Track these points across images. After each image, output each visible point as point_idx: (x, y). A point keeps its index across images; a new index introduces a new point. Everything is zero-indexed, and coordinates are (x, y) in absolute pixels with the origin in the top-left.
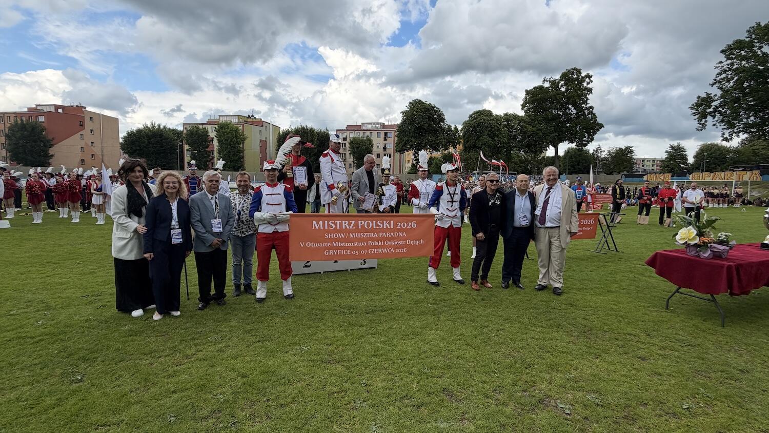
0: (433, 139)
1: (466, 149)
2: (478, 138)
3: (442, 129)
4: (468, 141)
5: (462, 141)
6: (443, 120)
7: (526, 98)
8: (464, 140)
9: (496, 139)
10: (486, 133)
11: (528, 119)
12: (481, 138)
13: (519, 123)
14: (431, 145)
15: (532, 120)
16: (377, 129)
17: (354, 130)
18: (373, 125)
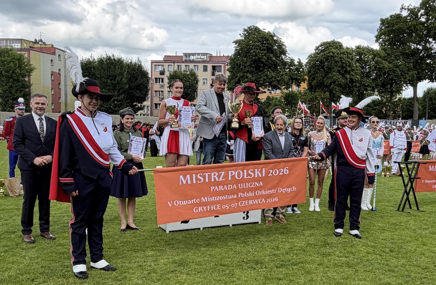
0: (273, 74)
1: (311, 88)
2: (326, 75)
3: (284, 64)
4: (314, 79)
5: (307, 78)
6: (284, 52)
7: (381, 29)
8: (309, 77)
9: (348, 76)
10: (336, 69)
11: (383, 54)
12: (330, 75)
13: (373, 59)
14: (271, 82)
15: (389, 54)
16: (204, 62)
17: (174, 61)
18: (198, 55)
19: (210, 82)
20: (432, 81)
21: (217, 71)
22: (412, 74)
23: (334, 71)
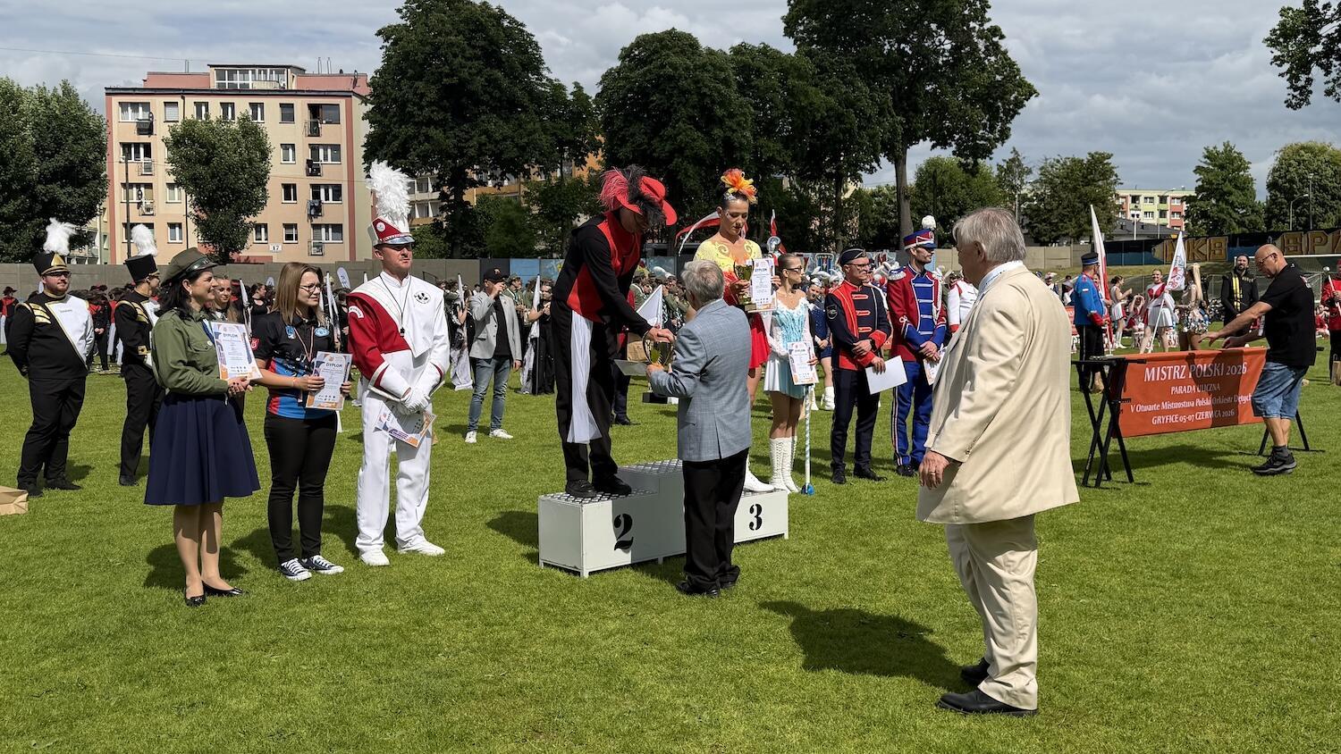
2: (656, 131)
4: (623, 141)
5: (603, 140)
6: (534, 65)
8: (610, 138)
10: (684, 113)
13: (783, 81)
15: (823, 70)
16: (283, 92)
17: (184, 90)
18: (260, 73)
19: (303, 154)
20: (942, 142)
21: (324, 122)
22: (892, 125)
23: (679, 120)
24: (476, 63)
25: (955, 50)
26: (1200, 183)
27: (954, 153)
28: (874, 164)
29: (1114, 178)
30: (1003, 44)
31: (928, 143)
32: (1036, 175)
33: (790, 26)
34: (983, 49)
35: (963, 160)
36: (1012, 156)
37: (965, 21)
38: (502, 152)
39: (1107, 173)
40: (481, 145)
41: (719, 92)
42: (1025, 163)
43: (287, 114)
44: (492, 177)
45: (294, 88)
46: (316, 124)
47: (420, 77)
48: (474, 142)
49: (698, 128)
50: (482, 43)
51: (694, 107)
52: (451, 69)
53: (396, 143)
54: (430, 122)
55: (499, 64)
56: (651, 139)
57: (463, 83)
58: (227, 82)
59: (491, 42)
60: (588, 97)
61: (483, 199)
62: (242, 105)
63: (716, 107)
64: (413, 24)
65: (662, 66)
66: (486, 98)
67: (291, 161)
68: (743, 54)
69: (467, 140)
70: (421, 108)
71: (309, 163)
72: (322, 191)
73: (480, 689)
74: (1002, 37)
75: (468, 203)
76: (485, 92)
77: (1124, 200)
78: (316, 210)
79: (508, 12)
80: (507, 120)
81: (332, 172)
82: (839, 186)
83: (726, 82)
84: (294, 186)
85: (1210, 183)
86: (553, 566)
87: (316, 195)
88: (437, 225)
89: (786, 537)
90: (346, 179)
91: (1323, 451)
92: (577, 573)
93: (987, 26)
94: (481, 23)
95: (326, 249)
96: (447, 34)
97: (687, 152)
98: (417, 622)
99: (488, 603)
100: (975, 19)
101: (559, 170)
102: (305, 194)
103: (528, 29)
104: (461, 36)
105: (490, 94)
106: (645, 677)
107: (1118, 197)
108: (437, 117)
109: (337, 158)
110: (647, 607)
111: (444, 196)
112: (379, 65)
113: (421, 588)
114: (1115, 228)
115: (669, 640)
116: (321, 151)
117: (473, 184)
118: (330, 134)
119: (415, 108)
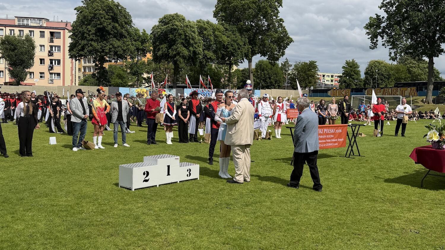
0: (119, 44)
1: (157, 59)
4: (159, 50)
5: (152, 49)
6: (129, 22)
7: (218, 4)
10: (180, 41)
16: (40, 27)
17: (6, 25)
18: (33, 20)
19: (47, 49)
20: (264, 54)
21: (55, 38)
22: (248, 48)
23: (178, 44)
24: (109, 21)
25: (268, 25)
26: (344, 72)
27: (267, 59)
28: (242, 61)
29: (317, 69)
30: (284, 24)
31: (259, 55)
32: (293, 67)
33: (216, 15)
34: (277, 26)
35: (270, 61)
36: (286, 60)
37: (271, 16)
38: (117, 52)
39: (315, 67)
40: (110, 48)
41: (192, 35)
42: (290, 63)
43: (42, 35)
44: (114, 59)
45: (45, 26)
46: (52, 38)
47: (89, 25)
48: (107, 48)
49: (185, 47)
50: (111, 14)
51: (183, 39)
52: (100, 23)
53: (80, 46)
54: (92, 40)
55: (117, 22)
56: (168, 50)
57: (104, 27)
58: (21, 23)
59: (115, 14)
60: (147, 34)
61: (110, 67)
62: (26, 31)
63: (191, 40)
64: (88, 6)
65: (173, 25)
66: (112, 32)
67: (43, 51)
68: (201, 23)
69: (105, 47)
70: (89, 35)
71: (49, 52)
72: (54, 62)
73: (95, 223)
74: (283, 22)
75: (105, 68)
76: (112, 30)
77: (320, 76)
78: (51, 68)
79: (120, 4)
80: (119, 40)
81: (57, 55)
82: (230, 67)
83: (194, 32)
84: (44, 59)
85: (347, 72)
86: (123, 187)
87: (51, 63)
88: (94, 75)
89: (198, 179)
90: (62, 58)
91: (364, 156)
92: (131, 189)
93: (278, 18)
94: (111, 7)
95: (54, 81)
96: (99, 10)
97: (181, 54)
98: (78, 204)
99: (100, 198)
100: (275, 16)
101: (137, 58)
102: (47, 62)
103: (127, 10)
104: (104, 11)
105: (113, 31)
106: (148, 220)
107: (318, 75)
108: (94, 38)
109: (59, 50)
110: (152, 200)
111: (96, 65)
112: (75, 20)
113: (79, 194)
114: (317, 85)
115: (156, 209)
116: (54, 48)
117: (107, 61)
118: (57, 42)
119: (87, 35)
